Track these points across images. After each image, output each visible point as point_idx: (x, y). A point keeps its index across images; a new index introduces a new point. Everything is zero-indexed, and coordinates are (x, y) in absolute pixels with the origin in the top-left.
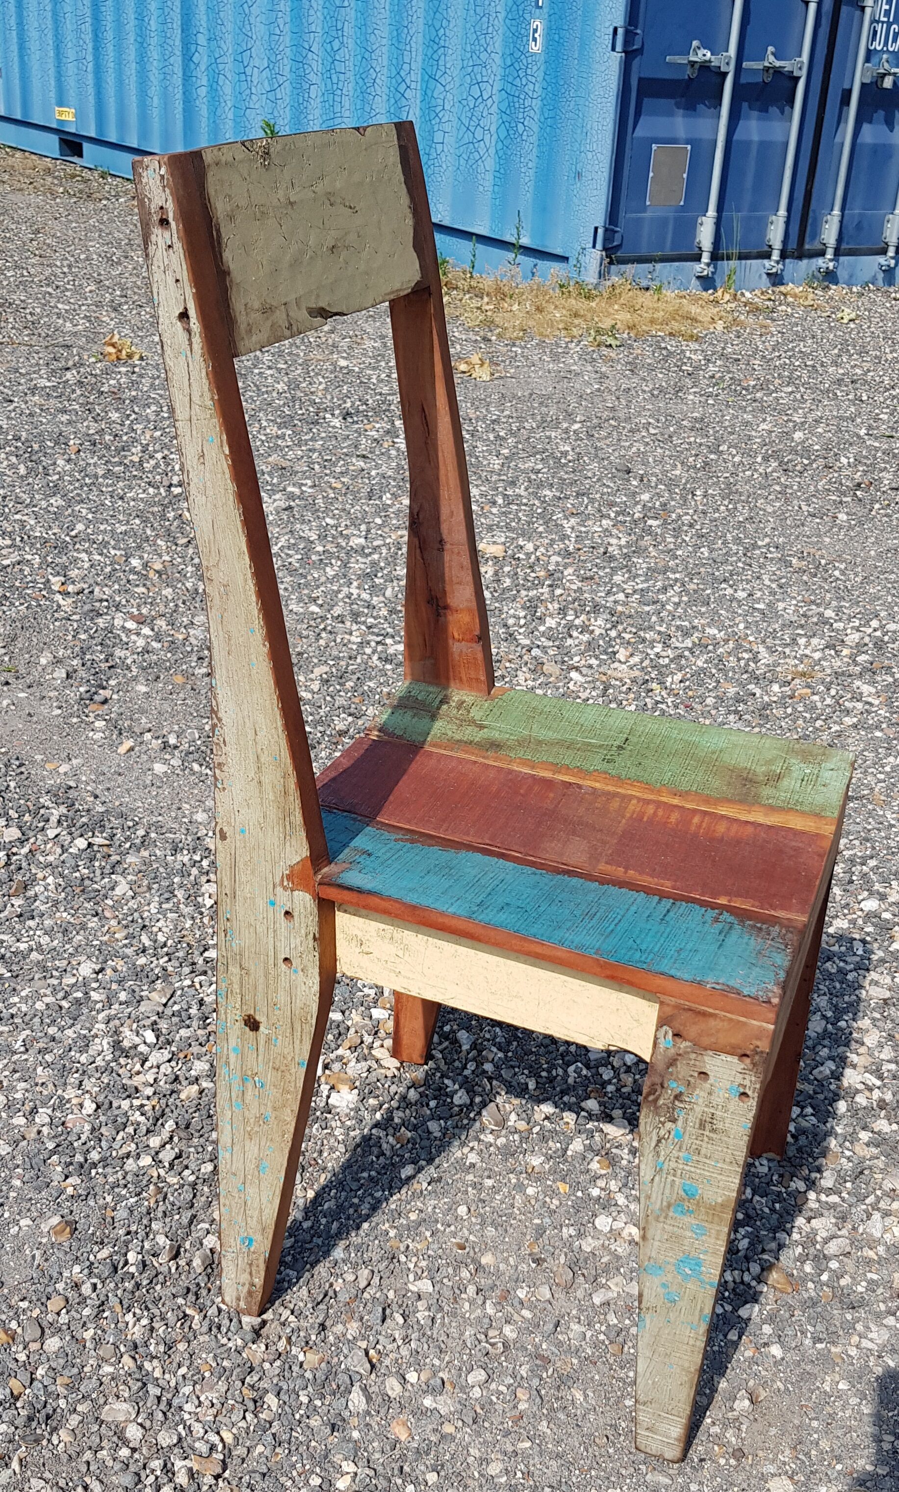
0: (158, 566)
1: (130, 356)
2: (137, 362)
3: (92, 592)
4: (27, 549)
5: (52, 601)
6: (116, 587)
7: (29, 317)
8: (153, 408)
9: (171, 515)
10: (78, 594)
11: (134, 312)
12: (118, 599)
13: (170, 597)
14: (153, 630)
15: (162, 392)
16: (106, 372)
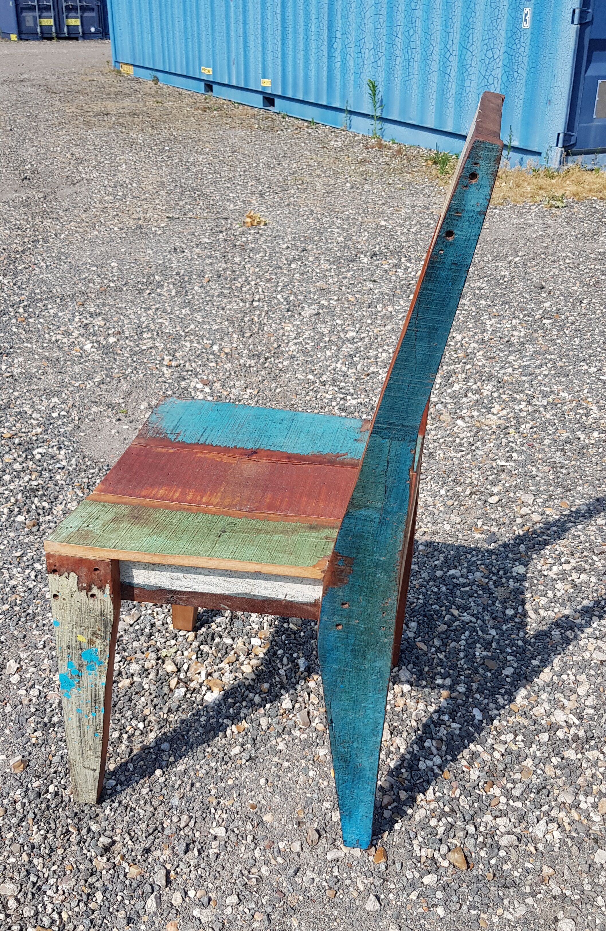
0: (227, 350)
1: (259, 223)
2: (262, 227)
3: (184, 366)
4: (158, 340)
5: (160, 370)
6: (200, 363)
7: (211, 202)
8: (261, 254)
9: (246, 319)
10: (177, 367)
11: (271, 197)
12: (198, 370)
13: (228, 369)
14: (211, 389)
15: (270, 244)
16: (243, 233)
